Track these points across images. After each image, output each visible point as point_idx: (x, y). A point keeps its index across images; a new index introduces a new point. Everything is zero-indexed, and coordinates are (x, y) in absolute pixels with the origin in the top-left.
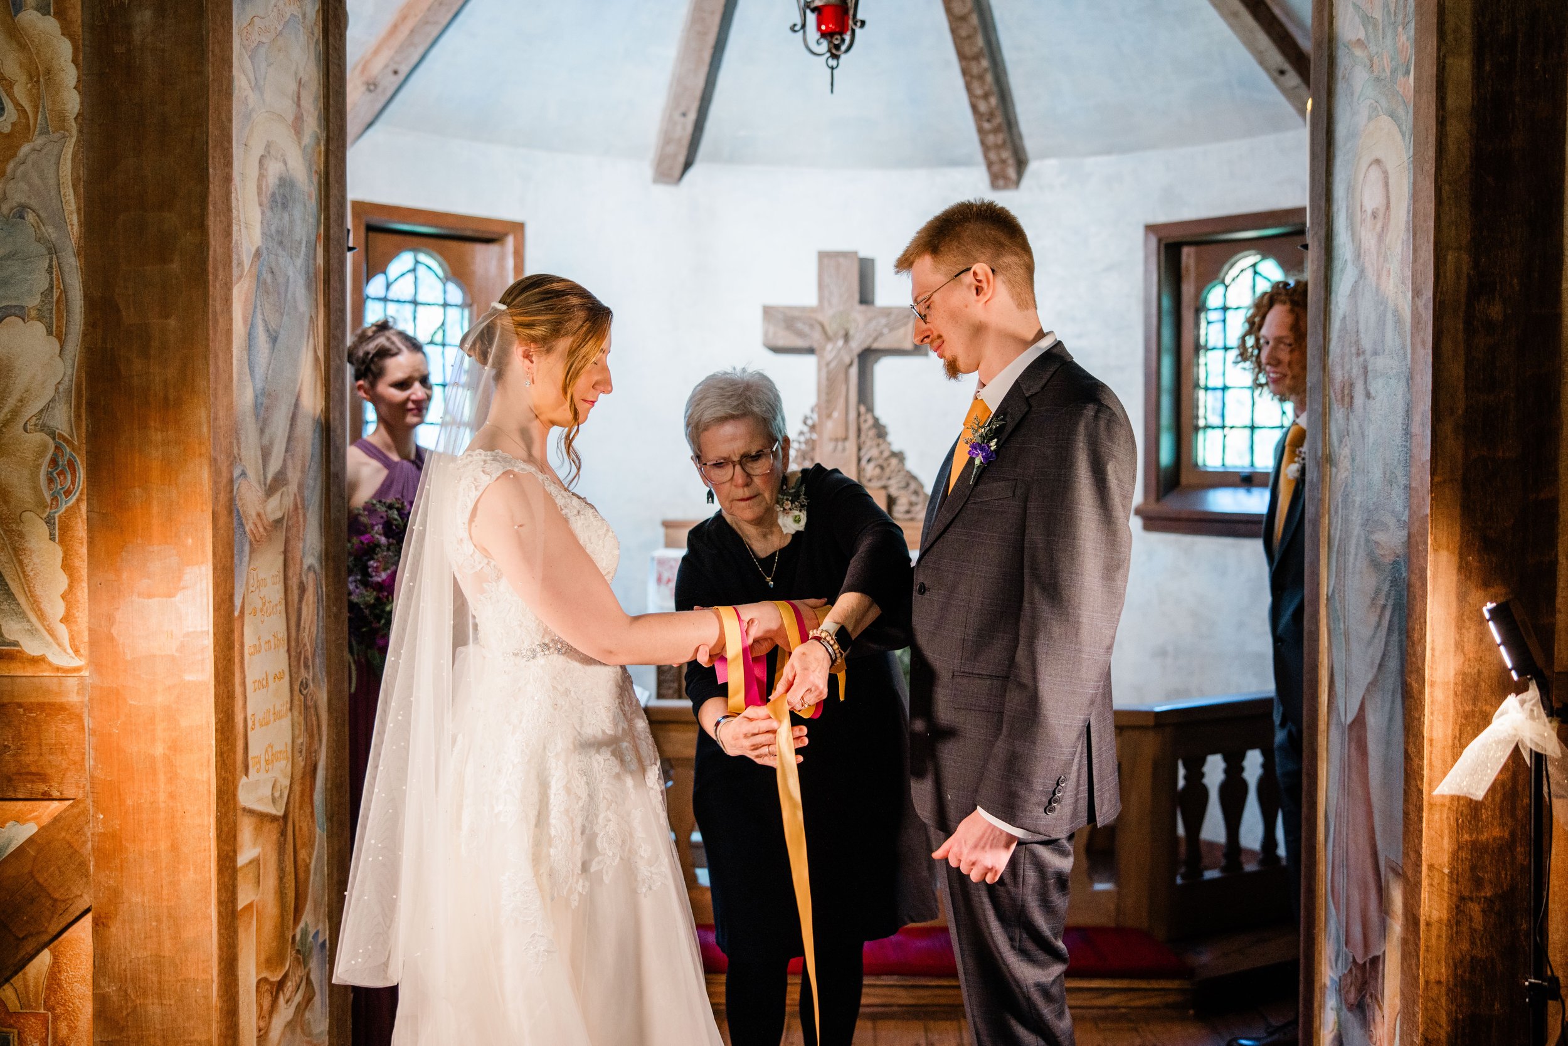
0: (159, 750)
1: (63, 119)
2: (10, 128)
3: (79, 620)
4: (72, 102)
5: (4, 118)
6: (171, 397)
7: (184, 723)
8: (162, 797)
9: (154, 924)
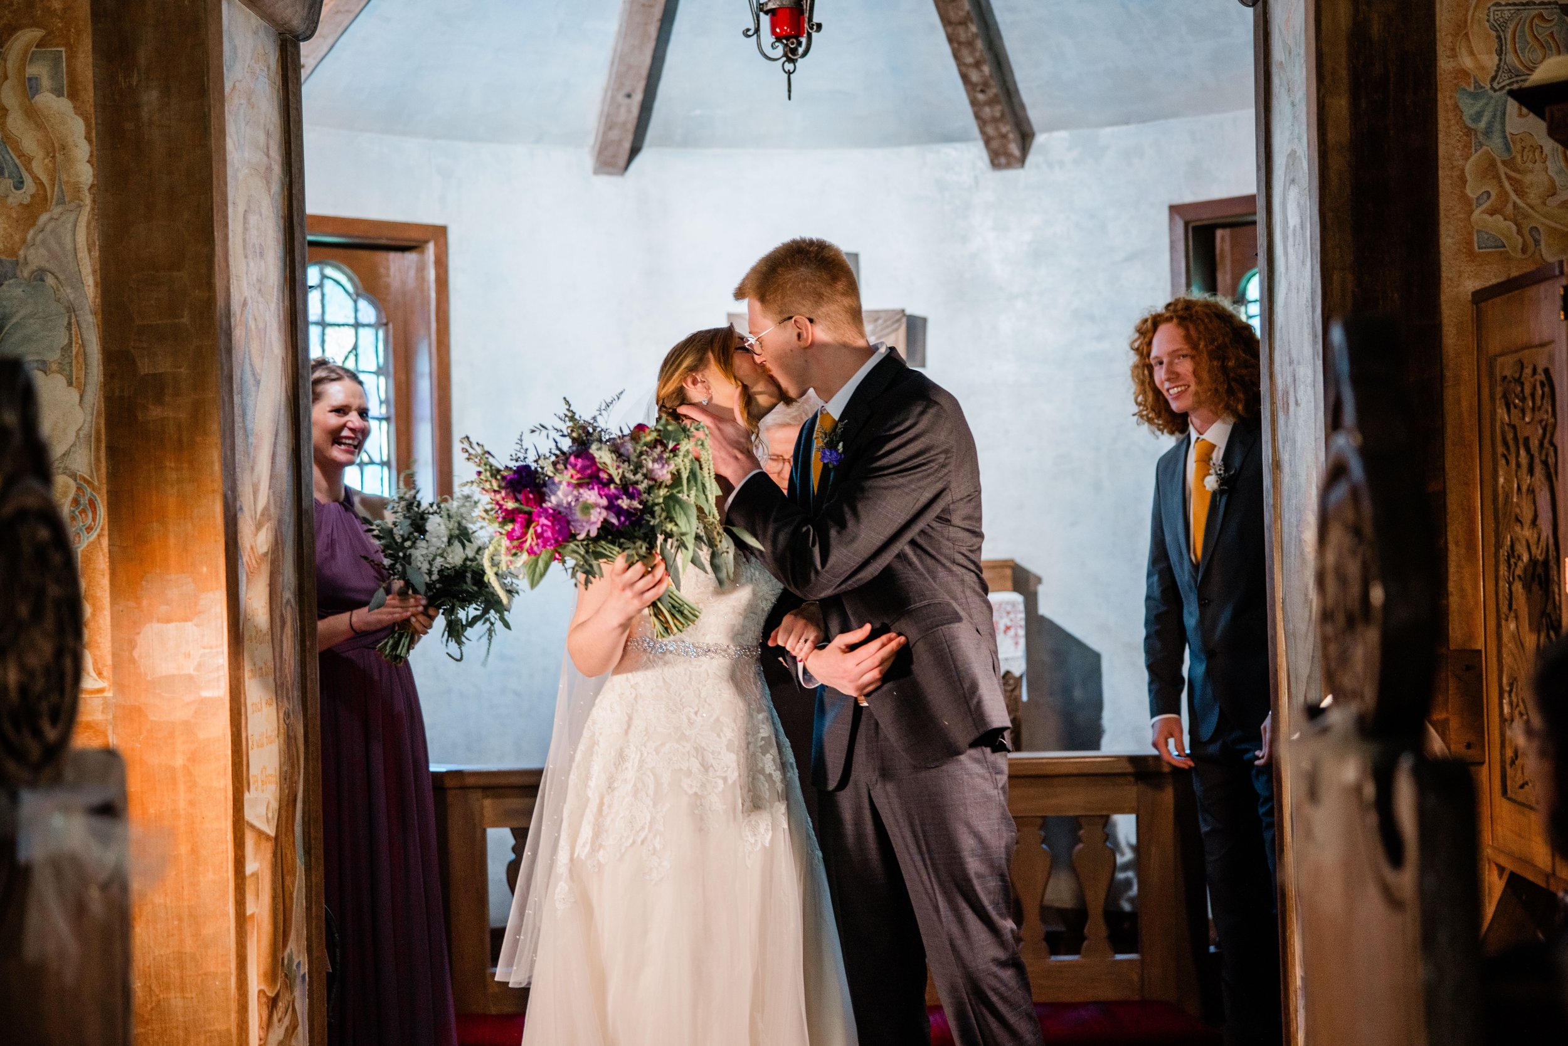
0: (179, 761)
1: (77, 189)
2: (29, 199)
3: (102, 645)
4: (85, 173)
5: (23, 190)
6: (185, 440)
7: (202, 735)
8: (182, 804)
9: (176, 923)
